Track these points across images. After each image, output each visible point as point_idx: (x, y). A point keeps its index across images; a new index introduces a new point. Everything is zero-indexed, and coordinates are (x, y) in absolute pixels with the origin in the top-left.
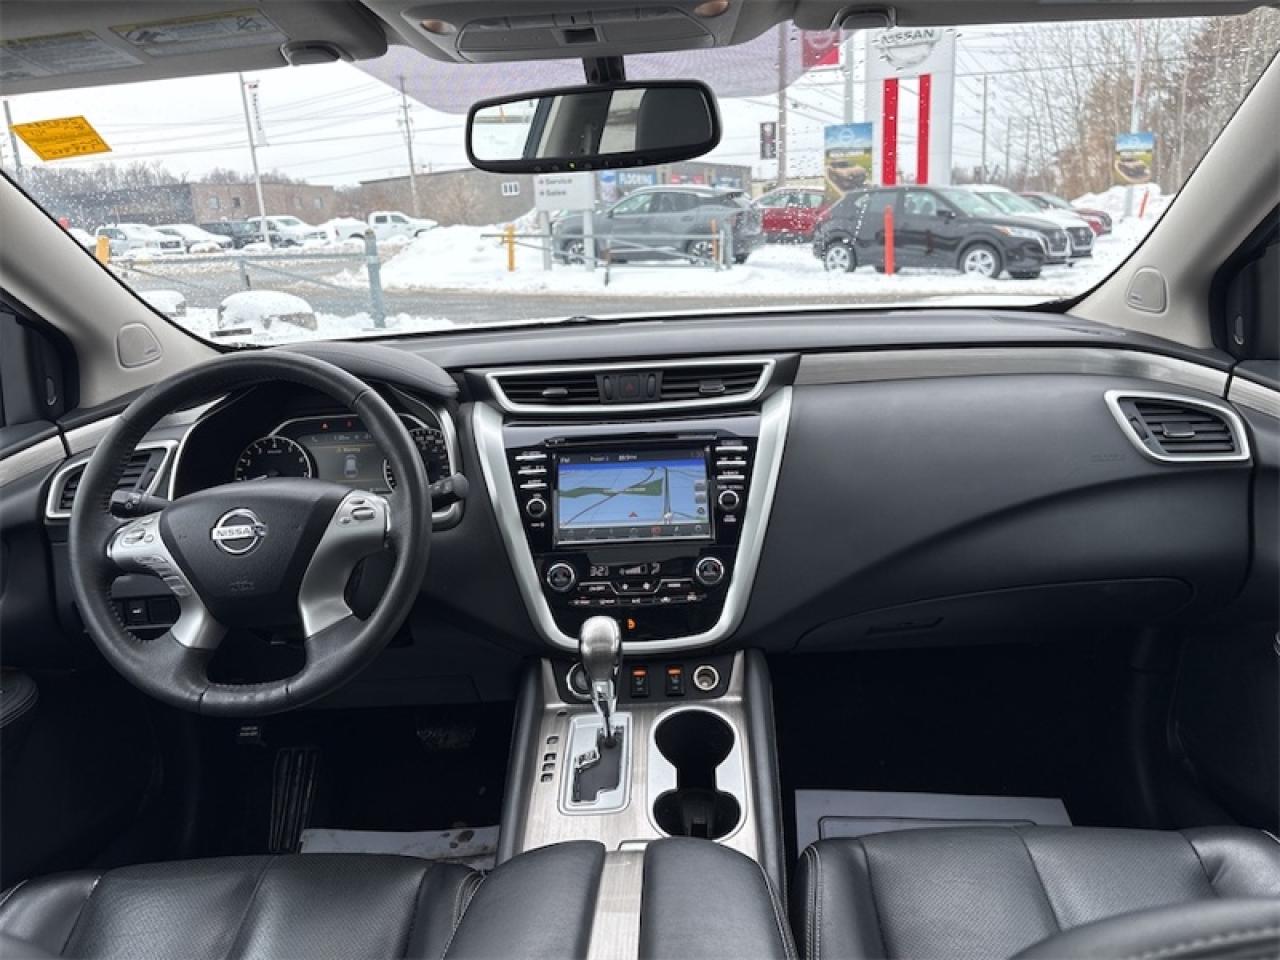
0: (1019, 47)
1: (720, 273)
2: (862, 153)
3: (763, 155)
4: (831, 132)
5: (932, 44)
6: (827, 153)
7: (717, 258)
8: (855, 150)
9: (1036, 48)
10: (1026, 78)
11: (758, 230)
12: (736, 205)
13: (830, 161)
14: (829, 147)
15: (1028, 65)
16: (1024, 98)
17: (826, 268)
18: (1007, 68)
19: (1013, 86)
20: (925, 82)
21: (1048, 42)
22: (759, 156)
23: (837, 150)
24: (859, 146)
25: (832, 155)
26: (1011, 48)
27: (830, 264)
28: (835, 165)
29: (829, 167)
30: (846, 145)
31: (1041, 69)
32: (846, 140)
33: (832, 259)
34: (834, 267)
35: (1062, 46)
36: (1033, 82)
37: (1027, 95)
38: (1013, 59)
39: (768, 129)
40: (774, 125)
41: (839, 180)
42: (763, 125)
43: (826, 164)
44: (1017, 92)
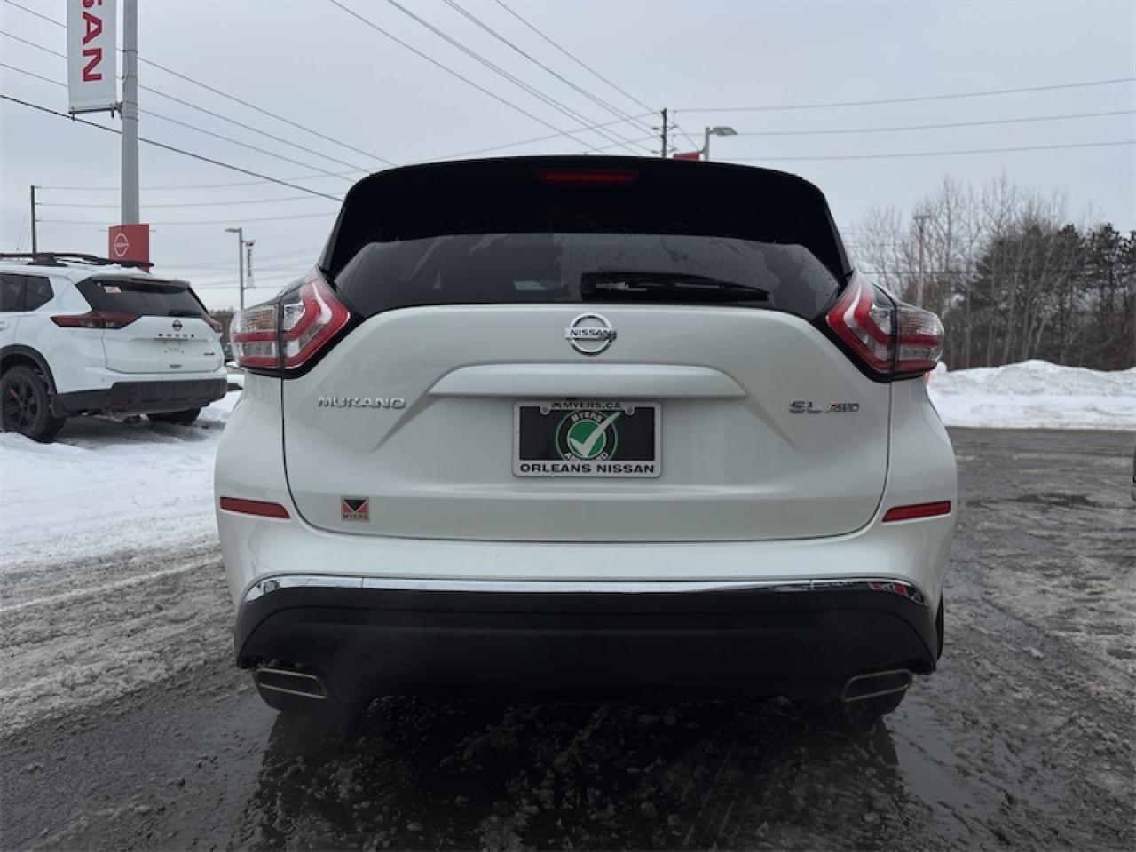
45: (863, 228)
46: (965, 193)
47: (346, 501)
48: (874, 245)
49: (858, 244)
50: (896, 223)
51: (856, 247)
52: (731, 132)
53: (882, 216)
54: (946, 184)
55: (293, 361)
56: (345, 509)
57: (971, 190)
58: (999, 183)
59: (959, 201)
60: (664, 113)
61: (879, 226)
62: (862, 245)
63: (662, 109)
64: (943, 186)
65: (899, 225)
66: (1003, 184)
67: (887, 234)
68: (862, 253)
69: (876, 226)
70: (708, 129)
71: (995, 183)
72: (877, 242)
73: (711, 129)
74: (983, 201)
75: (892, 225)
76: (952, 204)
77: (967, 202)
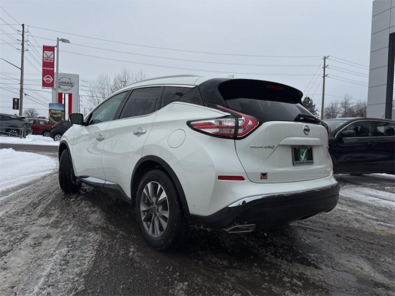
0: (91, 90)
1: (22, 139)
2: (61, 111)
3: (14, 108)
4: (50, 105)
5: (72, 86)
6: (50, 110)
7: (21, 135)
8: (59, 110)
9: (95, 91)
10: (93, 99)
11: (30, 129)
12: (24, 121)
13: (51, 112)
14: (51, 109)
15: (94, 95)
16: (93, 103)
17: (54, 140)
18: (88, 95)
19: (90, 100)
20: (70, 96)
21: (98, 90)
22: (12, 108)
23: (53, 110)
24: (60, 110)
25: (51, 111)
26: (89, 90)
27: (55, 139)
28: (52, 114)
29: (50, 114)
30: (56, 109)
31: (97, 97)
32: (56, 108)
33: (56, 138)
34: (57, 140)
35: (102, 92)
36: (95, 100)
37: (94, 103)
38: (89, 93)
39: (16, 100)
40: (18, 99)
41: (53, 118)
42: (14, 99)
43: (49, 113)
44: (91, 102)
45: (97, 81)
46: (130, 75)
47: (262, 174)
48: (101, 88)
49: (96, 87)
50: (108, 82)
51: (95, 88)
52: (68, 42)
53: (104, 78)
54: (125, 71)
55: (241, 135)
56: (261, 176)
57: (132, 74)
58: (140, 74)
59: (129, 77)
60: (23, 25)
61: (103, 82)
62: (97, 87)
63: (22, 24)
64: (124, 72)
65: (109, 82)
66: (141, 74)
67: (105, 85)
68: (97, 90)
69: (102, 81)
70: (58, 38)
71: (139, 73)
72: (102, 87)
73: (60, 39)
74: (136, 78)
75: (107, 82)
76: (127, 78)
77: (131, 78)
